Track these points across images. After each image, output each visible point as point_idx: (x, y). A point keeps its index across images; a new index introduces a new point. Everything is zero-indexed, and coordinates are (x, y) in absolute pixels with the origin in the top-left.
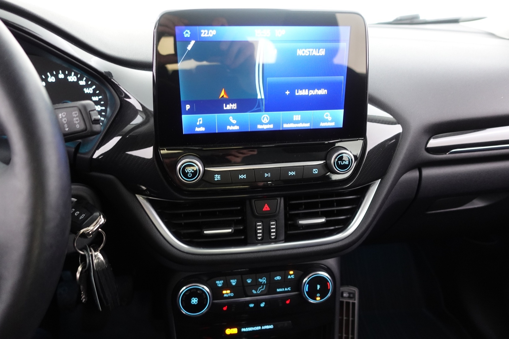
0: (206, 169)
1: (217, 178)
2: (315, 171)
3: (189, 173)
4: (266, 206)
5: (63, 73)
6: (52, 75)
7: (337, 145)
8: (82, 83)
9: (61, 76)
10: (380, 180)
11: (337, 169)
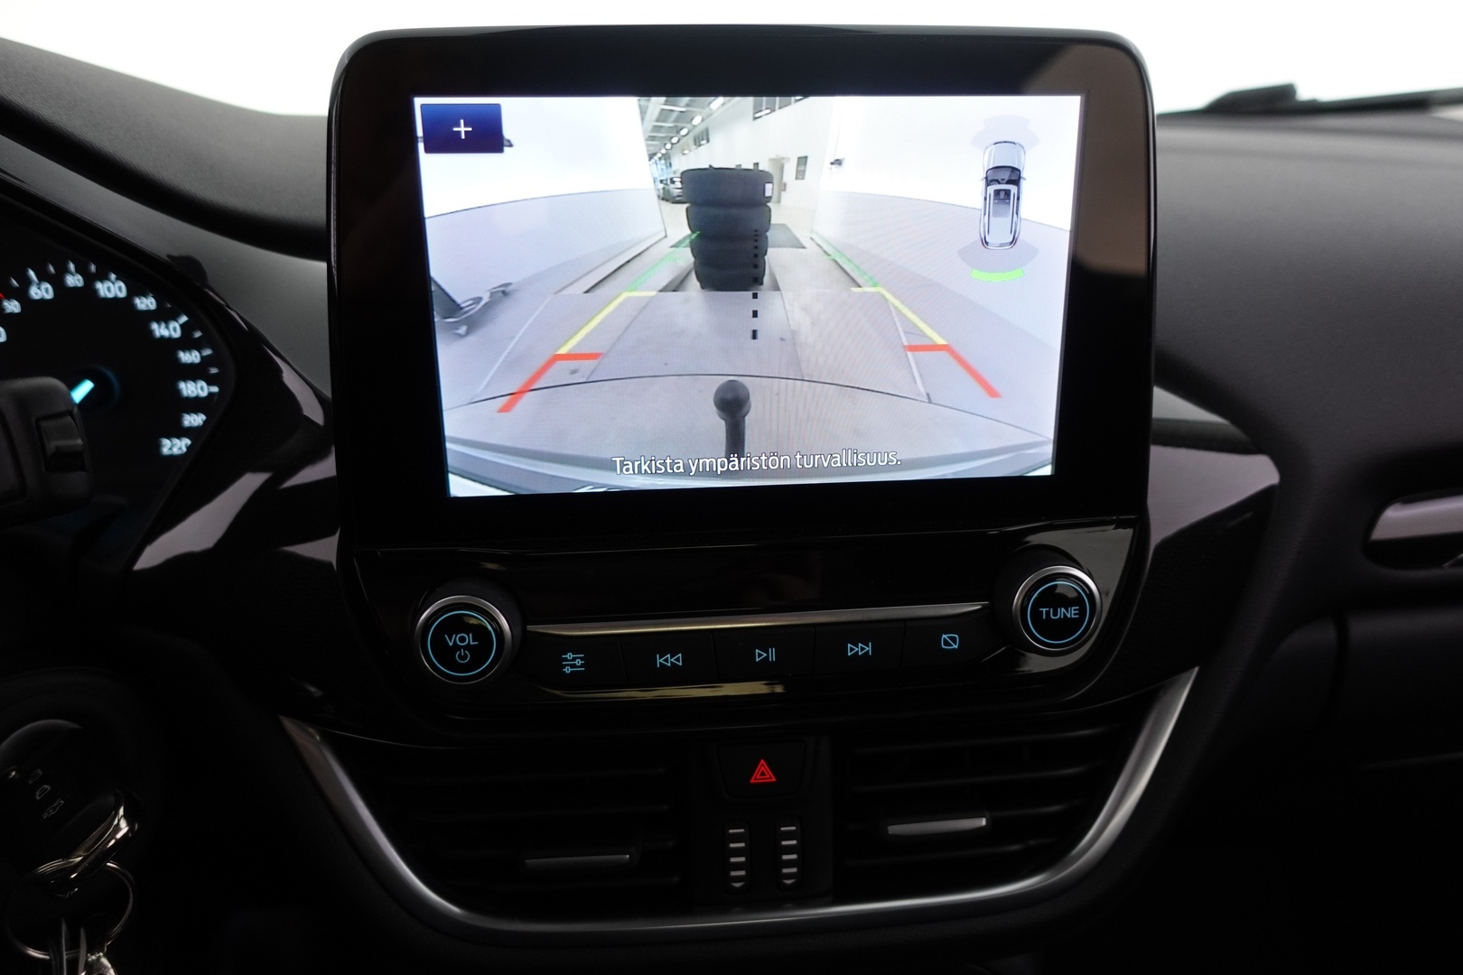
0: (530, 628)
1: (573, 666)
2: (950, 641)
3: (459, 648)
4: (763, 766)
5: (81, 270)
6: (43, 277)
7: (1035, 539)
8: (146, 303)
9: (74, 280)
10: (1196, 669)
11: (1034, 637)
